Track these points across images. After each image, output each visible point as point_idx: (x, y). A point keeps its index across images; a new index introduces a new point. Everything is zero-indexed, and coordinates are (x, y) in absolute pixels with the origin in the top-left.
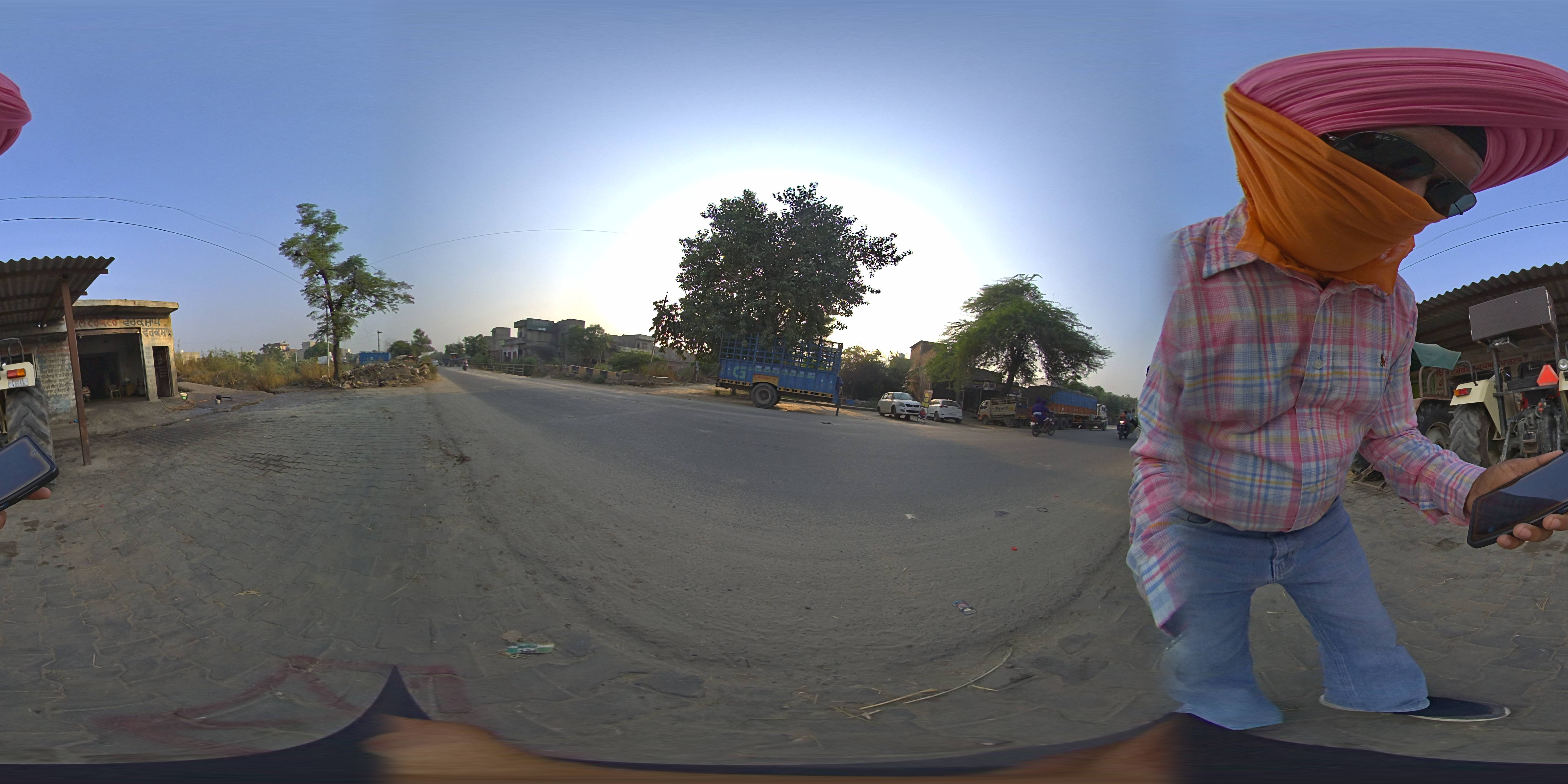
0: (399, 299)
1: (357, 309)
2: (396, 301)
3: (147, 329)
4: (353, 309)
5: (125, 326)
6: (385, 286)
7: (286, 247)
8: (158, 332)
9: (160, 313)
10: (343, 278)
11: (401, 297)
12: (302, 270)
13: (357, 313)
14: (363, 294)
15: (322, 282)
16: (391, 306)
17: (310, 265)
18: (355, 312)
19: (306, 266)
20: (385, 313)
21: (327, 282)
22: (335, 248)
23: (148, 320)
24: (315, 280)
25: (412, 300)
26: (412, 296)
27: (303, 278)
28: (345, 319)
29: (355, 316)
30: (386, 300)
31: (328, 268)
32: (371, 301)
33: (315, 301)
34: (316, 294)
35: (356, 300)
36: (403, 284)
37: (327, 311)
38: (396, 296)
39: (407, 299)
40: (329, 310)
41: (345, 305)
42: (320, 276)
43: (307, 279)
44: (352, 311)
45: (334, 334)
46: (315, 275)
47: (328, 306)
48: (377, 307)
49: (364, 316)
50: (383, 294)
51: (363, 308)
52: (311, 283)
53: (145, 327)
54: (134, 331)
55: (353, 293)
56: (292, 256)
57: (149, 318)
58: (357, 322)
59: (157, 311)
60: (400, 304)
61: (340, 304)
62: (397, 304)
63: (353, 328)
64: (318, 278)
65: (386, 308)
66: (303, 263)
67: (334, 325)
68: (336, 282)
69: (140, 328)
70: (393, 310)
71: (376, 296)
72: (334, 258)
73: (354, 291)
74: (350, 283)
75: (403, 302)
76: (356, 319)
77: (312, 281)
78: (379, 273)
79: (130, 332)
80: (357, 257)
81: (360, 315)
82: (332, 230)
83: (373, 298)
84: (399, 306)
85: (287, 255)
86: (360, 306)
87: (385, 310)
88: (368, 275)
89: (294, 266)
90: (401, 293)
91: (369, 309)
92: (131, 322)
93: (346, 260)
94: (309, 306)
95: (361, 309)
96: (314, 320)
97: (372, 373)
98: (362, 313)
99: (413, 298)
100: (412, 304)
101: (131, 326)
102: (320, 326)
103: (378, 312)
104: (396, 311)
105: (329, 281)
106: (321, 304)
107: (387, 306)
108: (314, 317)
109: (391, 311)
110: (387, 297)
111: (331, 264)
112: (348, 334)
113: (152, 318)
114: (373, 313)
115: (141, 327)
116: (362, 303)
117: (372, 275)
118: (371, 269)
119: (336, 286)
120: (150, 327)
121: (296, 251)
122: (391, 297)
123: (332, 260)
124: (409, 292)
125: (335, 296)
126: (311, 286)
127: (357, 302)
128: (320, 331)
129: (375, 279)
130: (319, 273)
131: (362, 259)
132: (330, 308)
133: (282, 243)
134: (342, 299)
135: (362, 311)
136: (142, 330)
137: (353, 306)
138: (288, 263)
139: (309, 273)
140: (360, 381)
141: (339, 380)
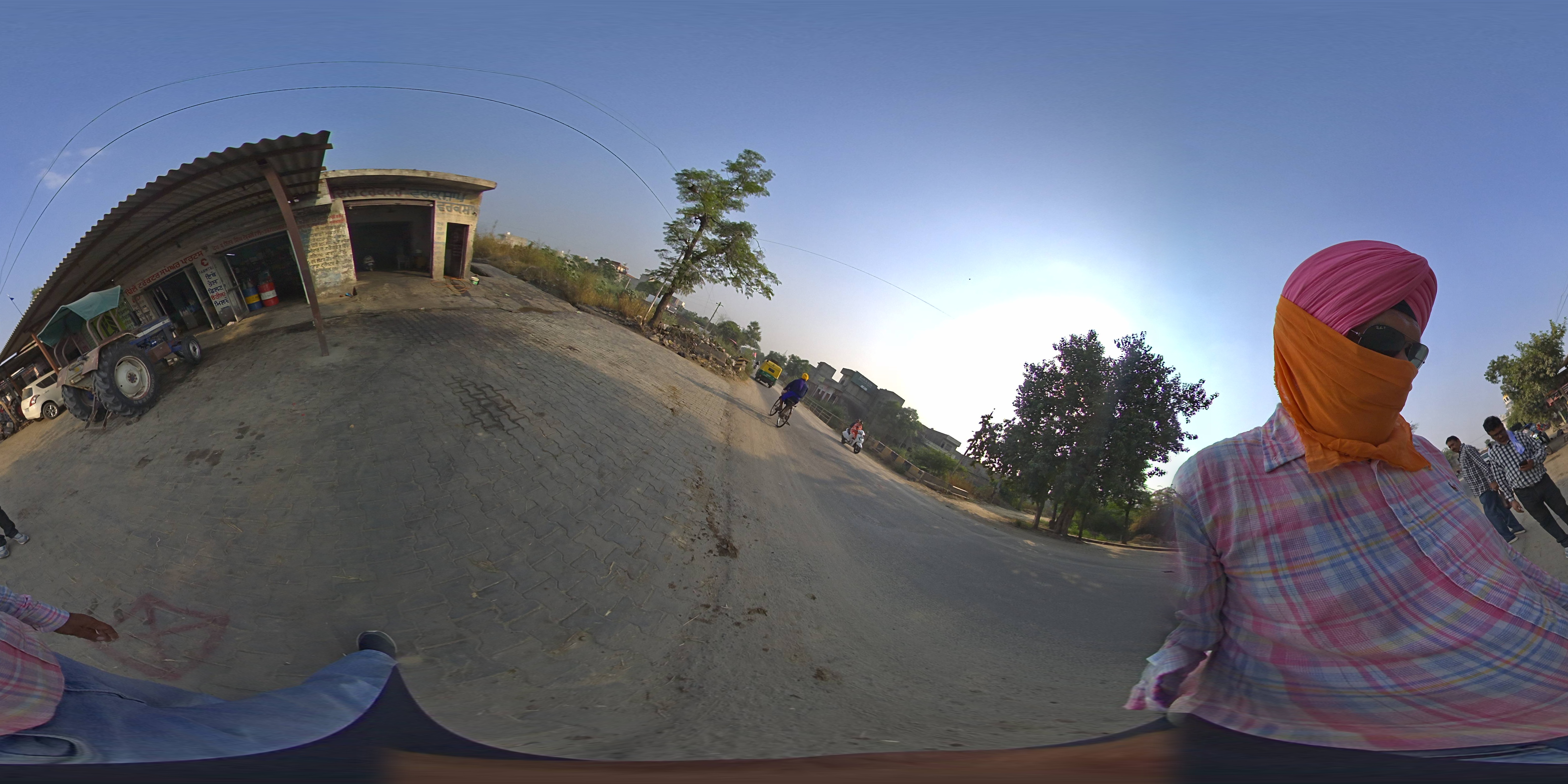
2: (756, 287)
3: (444, 204)
4: (709, 269)
5: (413, 198)
6: (755, 266)
7: (685, 176)
8: (459, 209)
9: (468, 190)
10: (721, 235)
11: (762, 286)
16: (747, 288)
17: (696, 205)
19: (692, 205)
20: (737, 292)
21: (700, 230)
22: (737, 205)
23: (448, 195)
24: (690, 221)
25: (770, 294)
26: (773, 291)
27: (678, 214)
28: (693, 274)
29: (705, 277)
30: (747, 280)
31: (713, 219)
33: (675, 241)
34: (680, 235)
35: (718, 263)
36: (772, 275)
37: (680, 256)
38: (759, 283)
40: (683, 257)
41: (703, 261)
42: (699, 221)
45: (674, 282)
46: (694, 218)
47: (684, 252)
50: (748, 273)
51: (719, 275)
53: (443, 201)
54: (425, 203)
58: (705, 284)
60: (757, 292)
62: (754, 290)
64: (694, 221)
66: (692, 199)
67: (678, 273)
68: (710, 235)
69: (433, 201)
70: (746, 293)
71: (739, 271)
76: (705, 281)
78: (760, 252)
79: (418, 204)
85: (680, 185)
86: (718, 271)
88: (746, 247)
89: (679, 199)
90: (765, 282)
92: (423, 194)
93: (738, 222)
97: (688, 341)
101: (422, 199)
102: (665, 267)
104: (749, 296)
105: (704, 230)
107: (744, 286)
111: (720, 217)
112: (687, 291)
115: (437, 201)
116: (722, 269)
117: (751, 250)
118: (755, 244)
119: (707, 239)
120: (449, 202)
122: (753, 280)
123: (724, 214)
124: (772, 285)
125: (698, 248)
126: (682, 226)
127: (717, 266)
128: (661, 272)
130: (699, 218)
131: (753, 229)
132: (686, 255)
133: (684, 170)
134: (705, 254)
136: (437, 205)
137: (710, 266)
139: (689, 214)
140: (673, 341)
141: (652, 328)
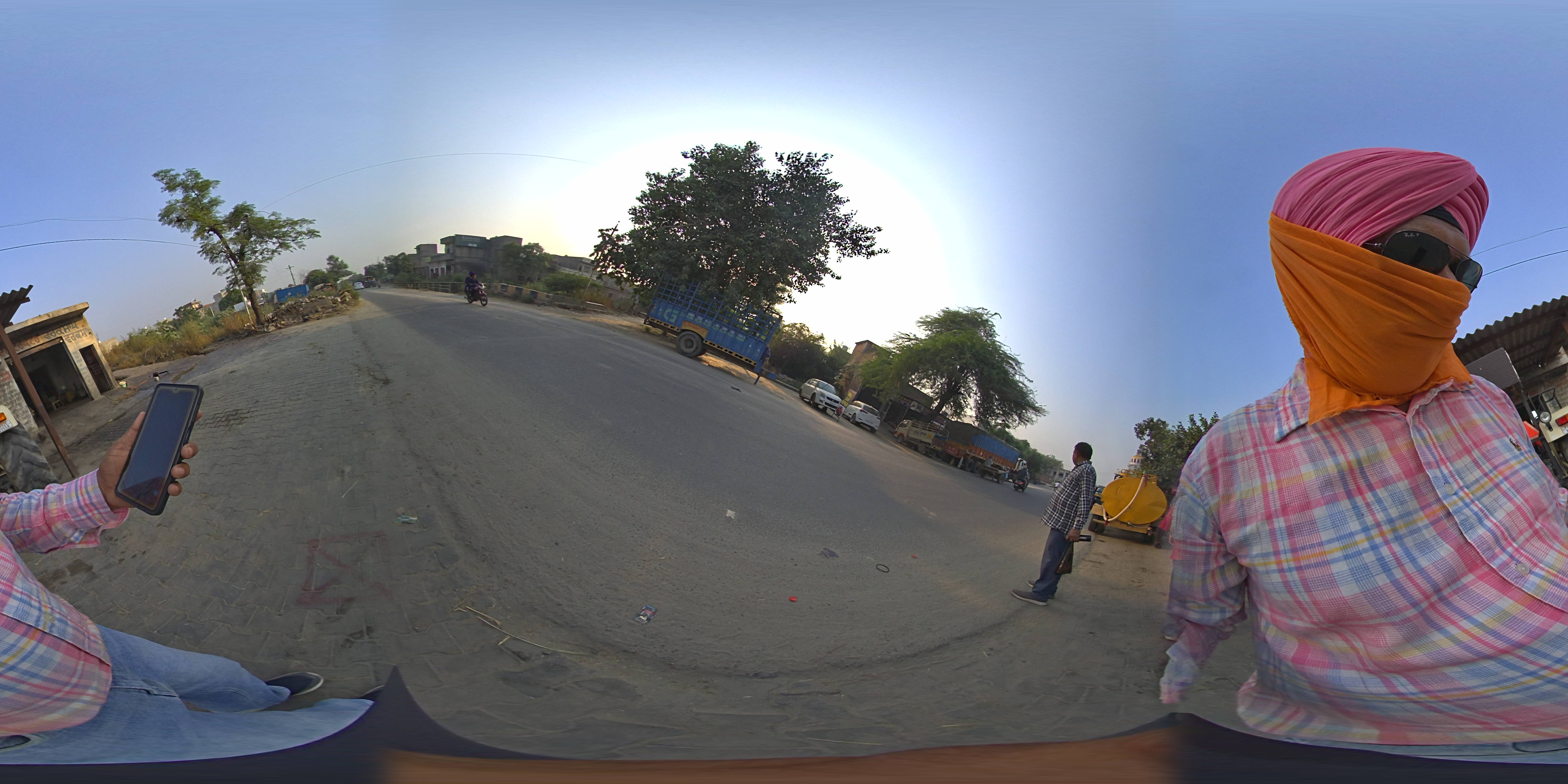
0: (304, 235)
1: (261, 254)
2: (300, 238)
3: (68, 335)
4: (257, 254)
5: (48, 340)
6: (284, 227)
7: (166, 216)
8: (79, 335)
9: (74, 317)
10: (236, 228)
11: (305, 234)
12: (191, 232)
13: (263, 258)
14: (263, 239)
15: (216, 238)
16: (296, 243)
17: (197, 226)
18: (260, 257)
19: (194, 228)
20: (292, 251)
21: (221, 237)
22: (214, 202)
23: (66, 327)
24: (208, 237)
25: (318, 234)
26: (317, 230)
27: (195, 240)
28: (252, 267)
29: (262, 262)
30: (290, 239)
31: (217, 223)
32: (274, 243)
33: (216, 257)
34: (214, 251)
35: (257, 245)
36: (304, 221)
37: (231, 264)
38: (300, 233)
39: (312, 233)
40: (233, 262)
41: (248, 253)
42: (211, 232)
43: (199, 239)
44: (256, 258)
45: (246, 283)
46: (206, 234)
47: (230, 259)
48: (281, 247)
49: (271, 258)
50: (285, 234)
51: (268, 251)
52: (206, 242)
53: (66, 334)
54: (57, 342)
55: (252, 239)
56: (175, 223)
57: (66, 325)
58: (265, 267)
59: (71, 316)
60: (306, 241)
61: (242, 254)
62: (303, 240)
63: (263, 273)
64: (210, 235)
65: (292, 247)
66: (189, 225)
67: (243, 275)
68: (230, 235)
69: (61, 337)
70: (300, 247)
71: (276, 238)
72: (217, 212)
73: (252, 237)
74: (245, 231)
75: (307, 237)
76: (264, 264)
77: (206, 239)
78: (273, 214)
79: (53, 343)
80: (242, 205)
81: (265, 259)
82: (204, 187)
83: (274, 240)
84: (305, 242)
85: (169, 223)
86: (264, 250)
87: (291, 249)
88: (261, 220)
89: (182, 232)
90: (304, 230)
91: (273, 251)
92: (51, 334)
93: (233, 210)
94: (211, 264)
95: (266, 253)
96: (221, 275)
97: (294, 311)
98: (268, 256)
99: (318, 232)
100: (318, 238)
101: (53, 338)
102: (229, 279)
103: (284, 252)
104: (303, 247)
105: (223, 235)
106: (222, 258)
107: (292, 244)
108: (220, 272)
109: (297, 248)
110: (291, 236)
111: (218, 219)
112: (260, 280)
113: (69, 324)
114: (280, 254)
115: (62, 335)
116: (265, 247)
117: (266, 218)
118: (263, 211)
119: (231, 239)
120: (70, 333)
121: (177, 218)
122: (294, 235)
123: (218, 215)
124: (312, 227)
125: (234, 248)
126: (206, 245)
127: (259, 247)
128: (230, 285)
129: (271, 221)
130: (209, 231)
131: (249, 205)
132: (233, 260)
133: (159, 215)
134: (243, 247)
135: (267, 254)
136: (64, 338)
137: (256, 252)
138: (174, 231)
139: (199, 233)
140: (284, 320)
141: (262, 325)
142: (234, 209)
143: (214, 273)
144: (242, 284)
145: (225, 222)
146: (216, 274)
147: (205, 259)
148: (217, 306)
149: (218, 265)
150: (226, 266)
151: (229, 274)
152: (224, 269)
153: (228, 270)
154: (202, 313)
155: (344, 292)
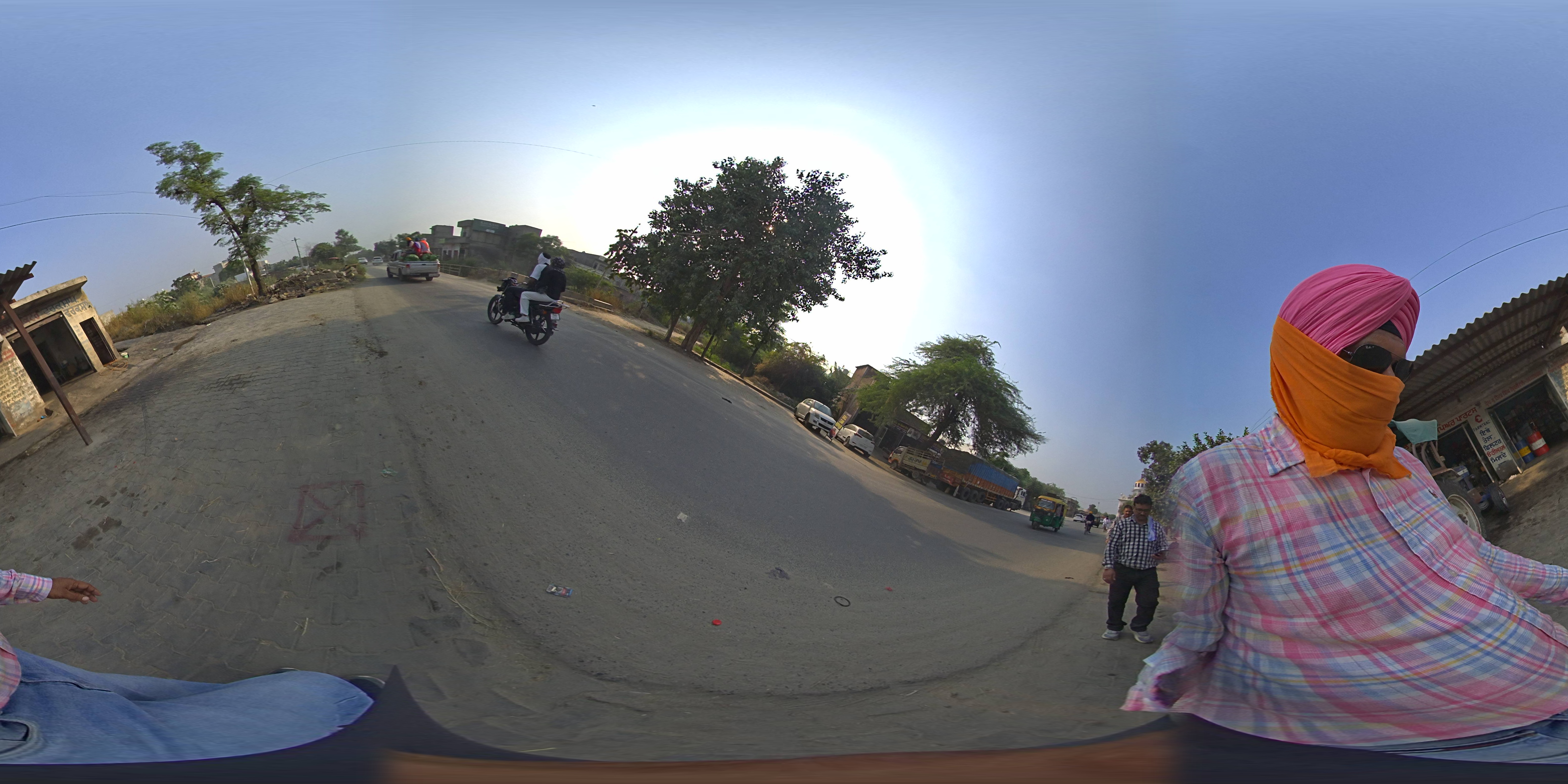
0: (312, 208)
1: (266, 225)
2: (308, 211)
3: (68, 310)
5: (49, 315)
7: (163, 188)
8: (79, 308)
9: (73, 291)
10: (240, 200)
12: (193, 204)
13: (267, 231)
14: (269, 211)
15: (219, 210)
17: (200, 198)
18: (264, 229)
21: (224, 209)
22: (220, 176)
23: (65, 302)
24: (211, 210)
26: (326, 203)
27: (197, 212)
28: (256, 239)
29: (266, 233)
31: (221, 195)
33: (218, 229)
34: (217, 223)
36: (314, 195)
38: (308, 207)
39: (320, 207)
40: (236, 234)
42: (214, 204)
43: (201, 211)
44: (261, 229)
45: (249, 254)
46: (208, 206)
51: (272, 223)
52: (208, 214)
54: (58, 316)
55: (257, 212)
56: (174, 195)
57: (67, 299)
59: (70, 290)
60: (314, 214)
61: (245, 225)
63: (266, 247)
64: (213, 207)
65: (298, 219)
68: (234, 206)
69: (61, 312)
72: (222, 185)
73: (257, 209)
74: (250, 203)
75: (315, 211)
76: (268, 235)
77: (207, 210)
78: (282, 188)
79: (54, 318)
80: (249, 178)
81: (270, 231)
82: (205, 159)
85: (168, 196)
88: (268, 193)
89: (183, 204)
90: (313, 203)
92: (52, 309)
93: (238, 183)
94: (212, 236)
96: (223, 246)
97: (297, 284)
99: (327, 206)
100: (327, 211)
101: (54, 312)
102: (231, 251)
105: (226, 207)
106: (225, 230)
108: (222, 243)
109: (304, 221)
110: (298, 209)
111: (222, 191)
115: (62, 310)
117: (274, 191)
118: (269, 185)
119: (236, 211)
120: (70, 307)
121: (176, 190)
123: (222, 188)
124: (321, 201)
125: (237, 219)
126: (209, 217)
128: (232, 255)
129: (279, 194)
130: (212, 202)
131: (255, 178)
133: (156, 188)
135: (272, 226)
136: (64, 313)
138: (175, 203)
140: (287, 292)
141: (265, 295)
142: (238, 181)
143: (215, 244)
144: (245, 255)
145: (228, 194)
146: (218, 245)
147: (206, 230)
148: (217, 277)
149: (220, 236)
150: (229, 237)
151: (231, 245)
152: (227, 240)
153: (230, 241)
154: (201, 283)
155: (350, 267)
